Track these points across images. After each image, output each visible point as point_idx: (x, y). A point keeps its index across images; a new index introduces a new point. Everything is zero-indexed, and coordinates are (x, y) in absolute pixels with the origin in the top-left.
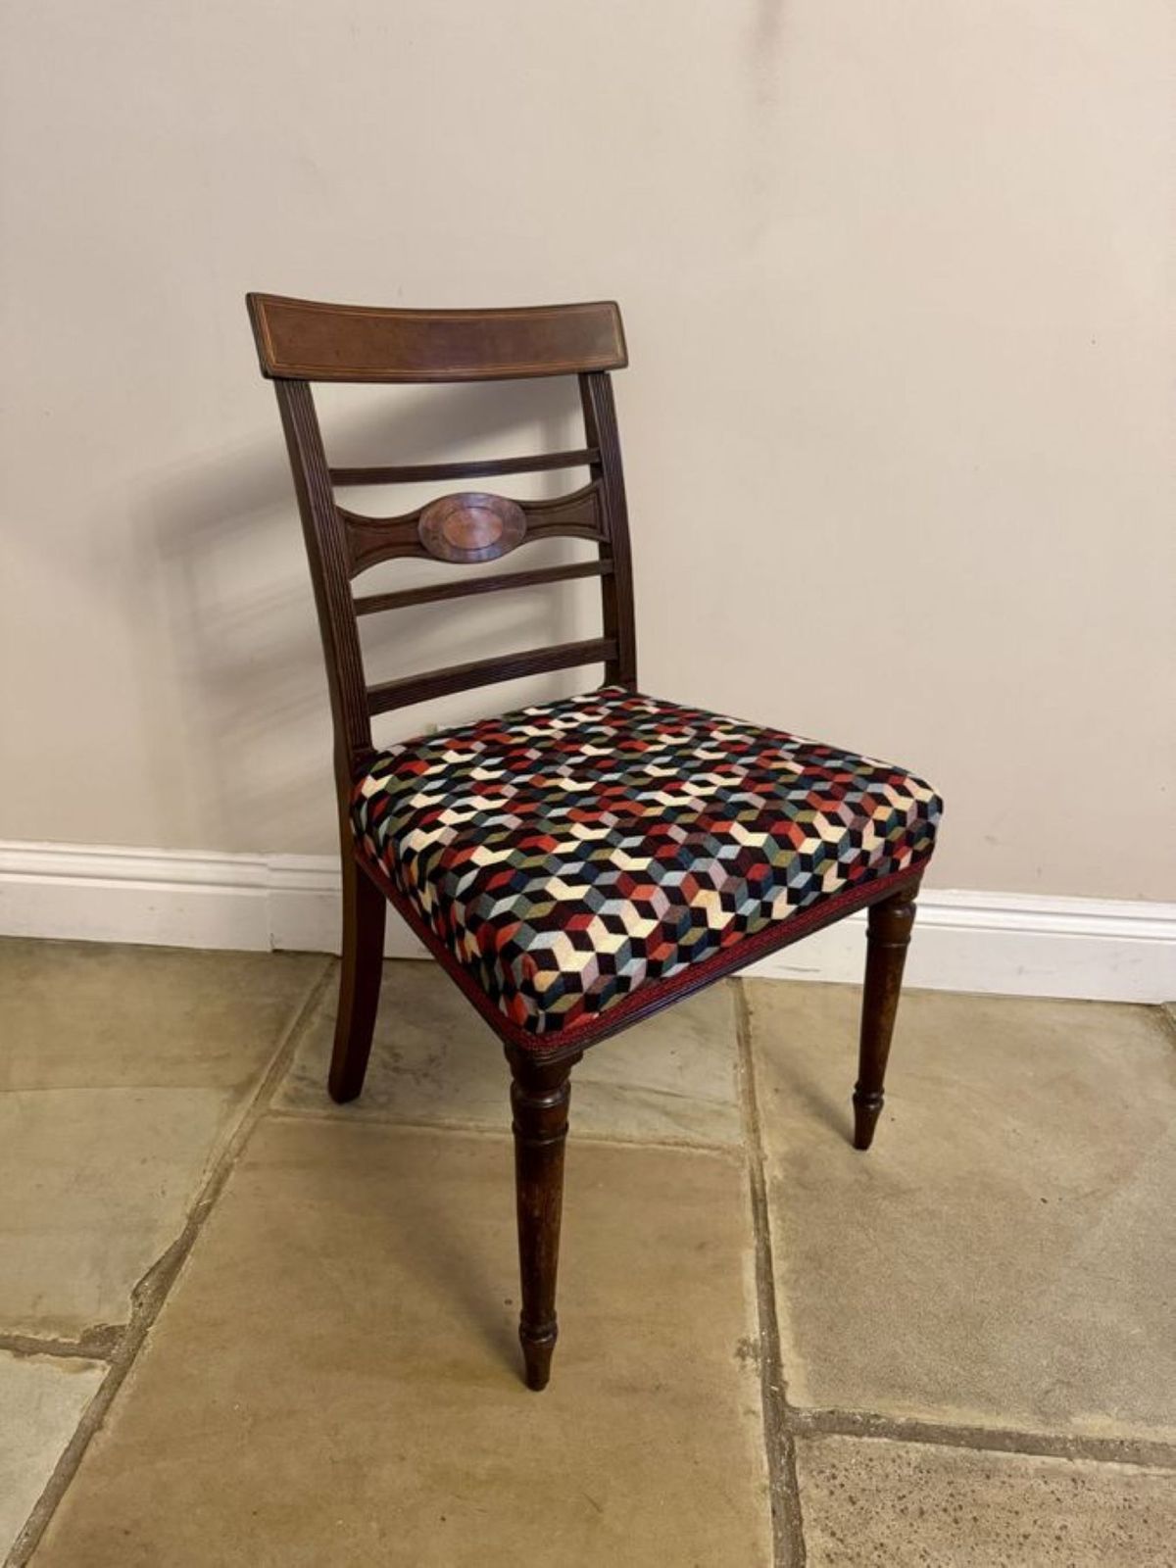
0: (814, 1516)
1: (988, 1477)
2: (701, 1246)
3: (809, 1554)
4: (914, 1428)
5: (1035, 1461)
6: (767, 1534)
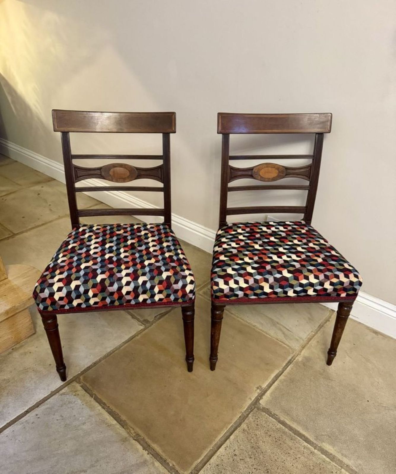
0: (247, 422)
2: (267, 364)
4: (283, 422)
5: (306, 444)
6: (236, 419)
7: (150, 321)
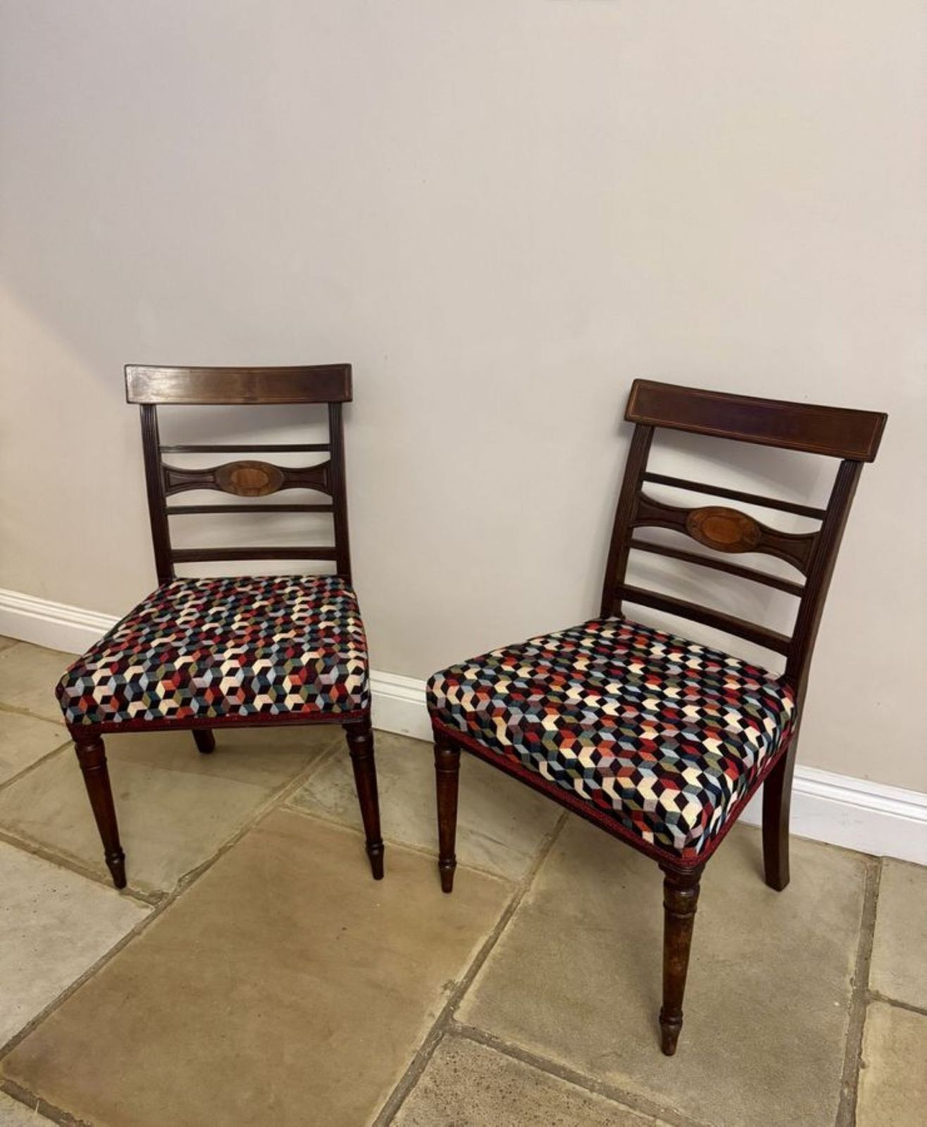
0: (432, 1070)
1: (537, 1084)
2: (460, 928)
3: (417, 1086)
4: (513, 1049)
5: (570, 1085)
6: (402, 1071)
7: (168, 894)
